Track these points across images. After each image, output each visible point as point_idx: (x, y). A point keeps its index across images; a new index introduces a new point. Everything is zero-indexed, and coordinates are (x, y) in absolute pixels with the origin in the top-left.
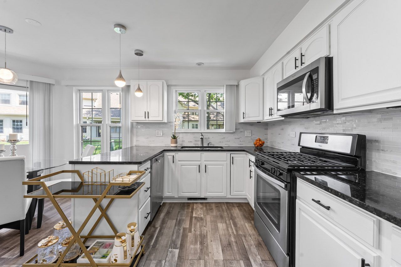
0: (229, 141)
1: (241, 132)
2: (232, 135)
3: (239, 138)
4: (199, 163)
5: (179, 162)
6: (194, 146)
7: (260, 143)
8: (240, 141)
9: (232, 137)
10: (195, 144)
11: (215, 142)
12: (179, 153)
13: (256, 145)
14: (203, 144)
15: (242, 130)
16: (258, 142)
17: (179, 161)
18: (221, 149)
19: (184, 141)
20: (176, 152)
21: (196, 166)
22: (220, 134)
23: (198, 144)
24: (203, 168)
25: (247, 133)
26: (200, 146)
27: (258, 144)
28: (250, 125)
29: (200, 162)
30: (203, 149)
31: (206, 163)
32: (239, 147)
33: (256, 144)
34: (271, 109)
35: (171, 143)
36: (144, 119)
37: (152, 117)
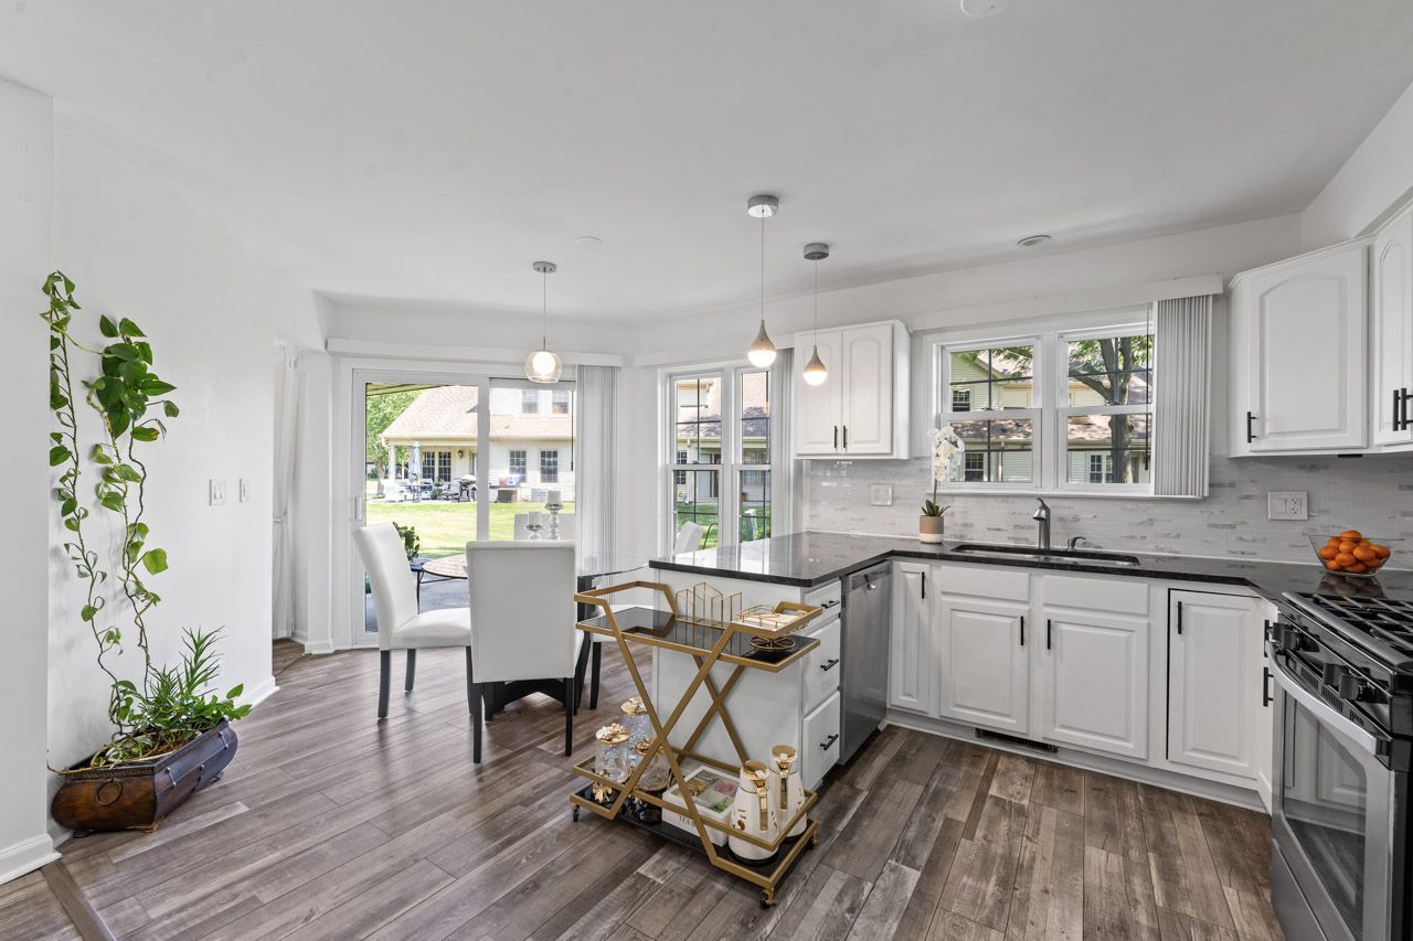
0: (1178, 536)
1: (1247, 497)
2: (1195, 511)
3: (1232, 527)
4: (1022, 609)
5: (945, 598)
6: (1011, 544)
7: (1358, 552)
8: (1241, 539)
9: (1193, 519)
10: (1016, 540)
11: (1105, 534)
12: (943, 567)
13: (1332, 564)
14: (1047, 540)
15: (1251, 489)
16: (1343, 547)
17: (944, 593)
18: (1132, 568)
19: (972, 525)
20: (933, 562)
21: (1009, 621)
22: (1129, 505)
23: (1027, 540)
24: (1038, 631)
25: (1284, 504)
26: (1037, 546)
27: (1339, 557)
28: (1301, 467)
29: (1026, 607)
30: (1045, 559)
31: (1054, 613)
32: (1232, 565)
33: (1333, 559)
34: (1405, 397)
35: (922, 531)
36: (833, 450)
37: (856, 442)
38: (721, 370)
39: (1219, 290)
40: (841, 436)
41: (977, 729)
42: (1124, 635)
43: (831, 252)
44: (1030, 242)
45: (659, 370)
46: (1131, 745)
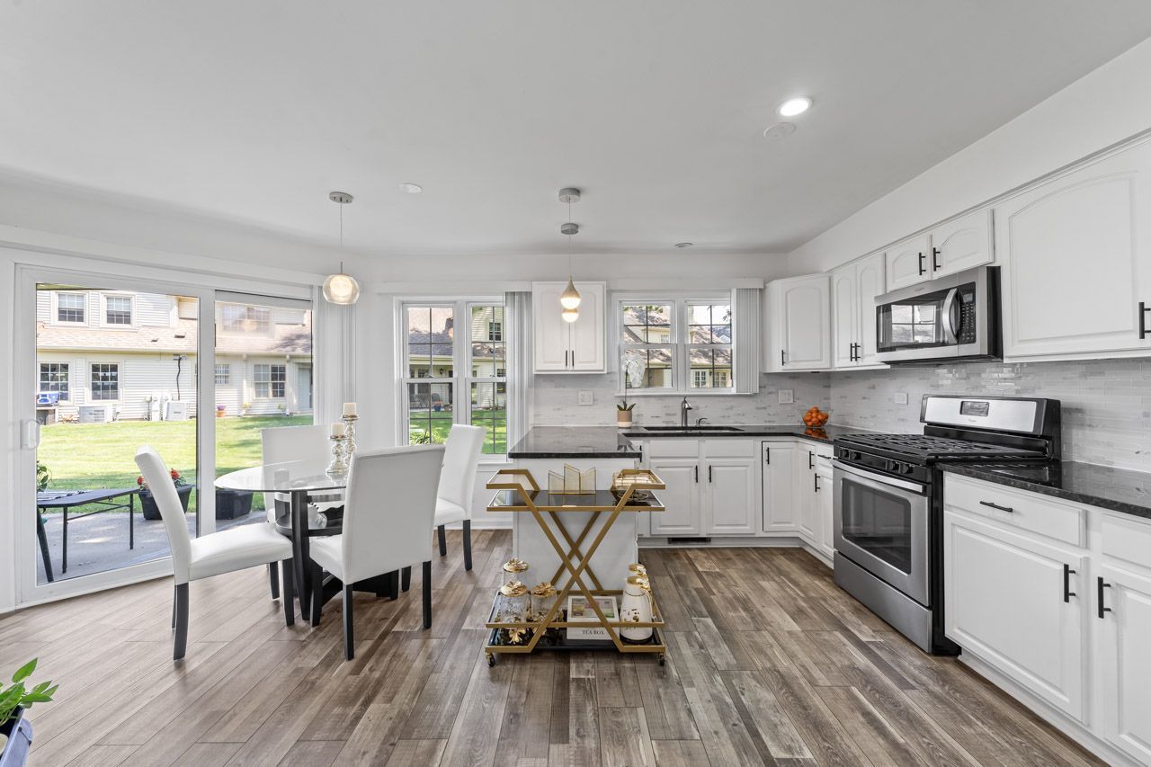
0: (743, 415)
1: (770, 393)
2: (750, 401)
3: (765, 408)
4: (694, 462)
5: (652, 461)
6: (665, 425)
7: (820, 417)
8: (769, 414)
9: (749, 405)
10: (667, 422)
11: (713, 417)
12: (652, 441)
13: (810, 423)
14: (686, 423)
15: (772, 389)
16: (814, 415)
17: (652, 458)
18: (734, 433)
19: (642, 415)
20: (644, 438)
21: (688, 469)
22: (722, 399)
23: (672, 422)
24: (704, 473)
25: (784, 396)
26: (680, 425)
27: (814, 420)
28: (790, 377)
29: (696, 460)
30: (685, 432)
31: (711, 461)
32: (766, 428)
33: (810, 420)
34: (856, 346)
35: (619, 420)
36: (564, 368)
37: (580, 362)
38: (455, 302)
39: (762, 287)
40: (570, 357)
41: (669, 538)
42: (743, 469)
43: (579, 230)
44: (681, 246)
45: (394, 297)
46: (747, 528)
